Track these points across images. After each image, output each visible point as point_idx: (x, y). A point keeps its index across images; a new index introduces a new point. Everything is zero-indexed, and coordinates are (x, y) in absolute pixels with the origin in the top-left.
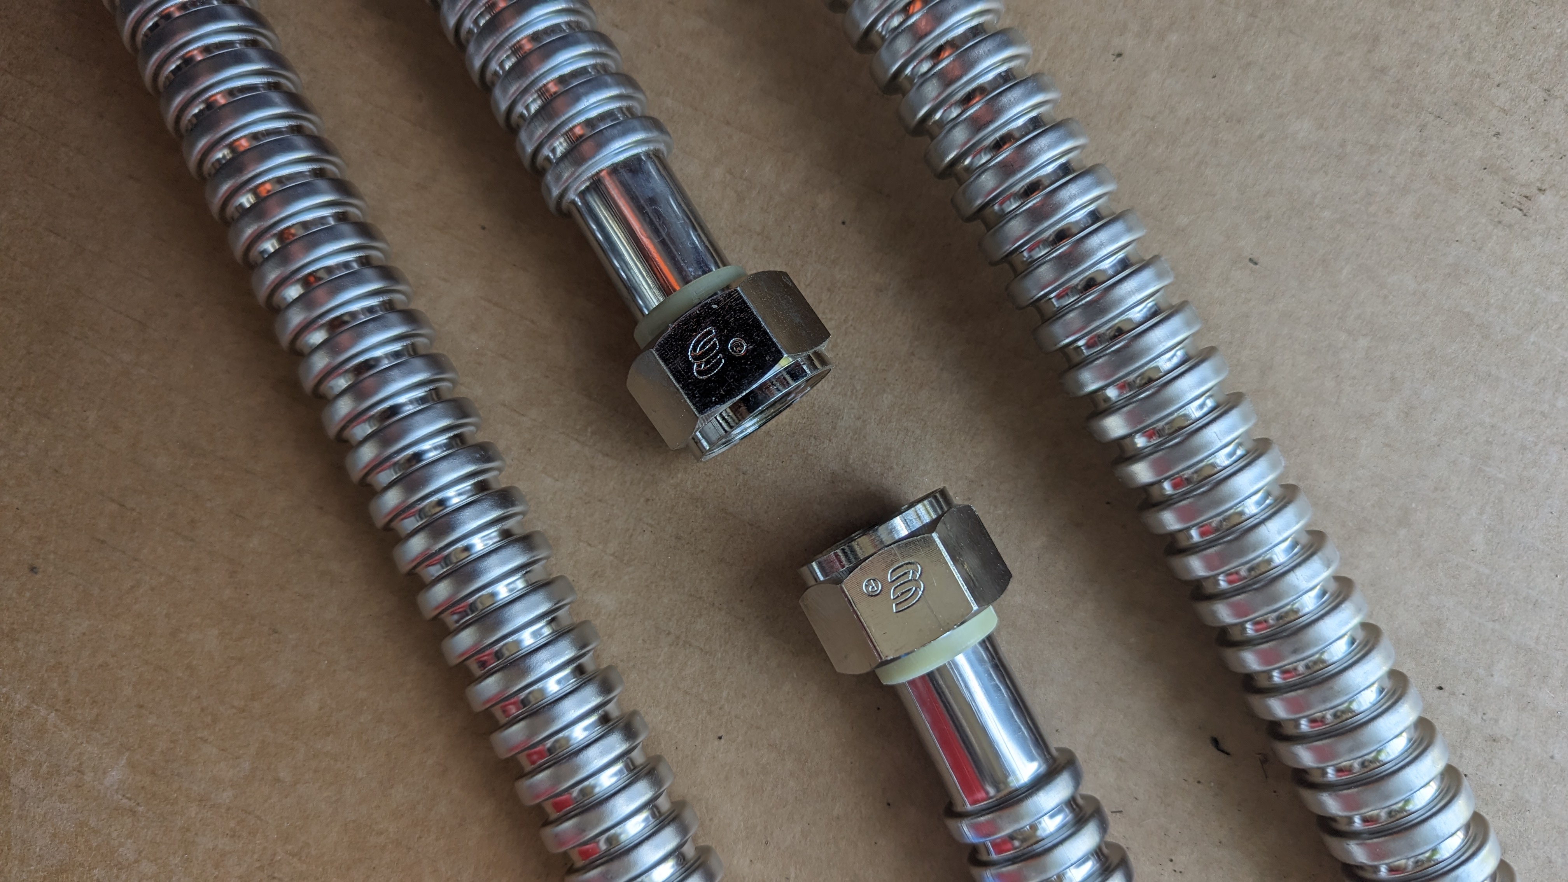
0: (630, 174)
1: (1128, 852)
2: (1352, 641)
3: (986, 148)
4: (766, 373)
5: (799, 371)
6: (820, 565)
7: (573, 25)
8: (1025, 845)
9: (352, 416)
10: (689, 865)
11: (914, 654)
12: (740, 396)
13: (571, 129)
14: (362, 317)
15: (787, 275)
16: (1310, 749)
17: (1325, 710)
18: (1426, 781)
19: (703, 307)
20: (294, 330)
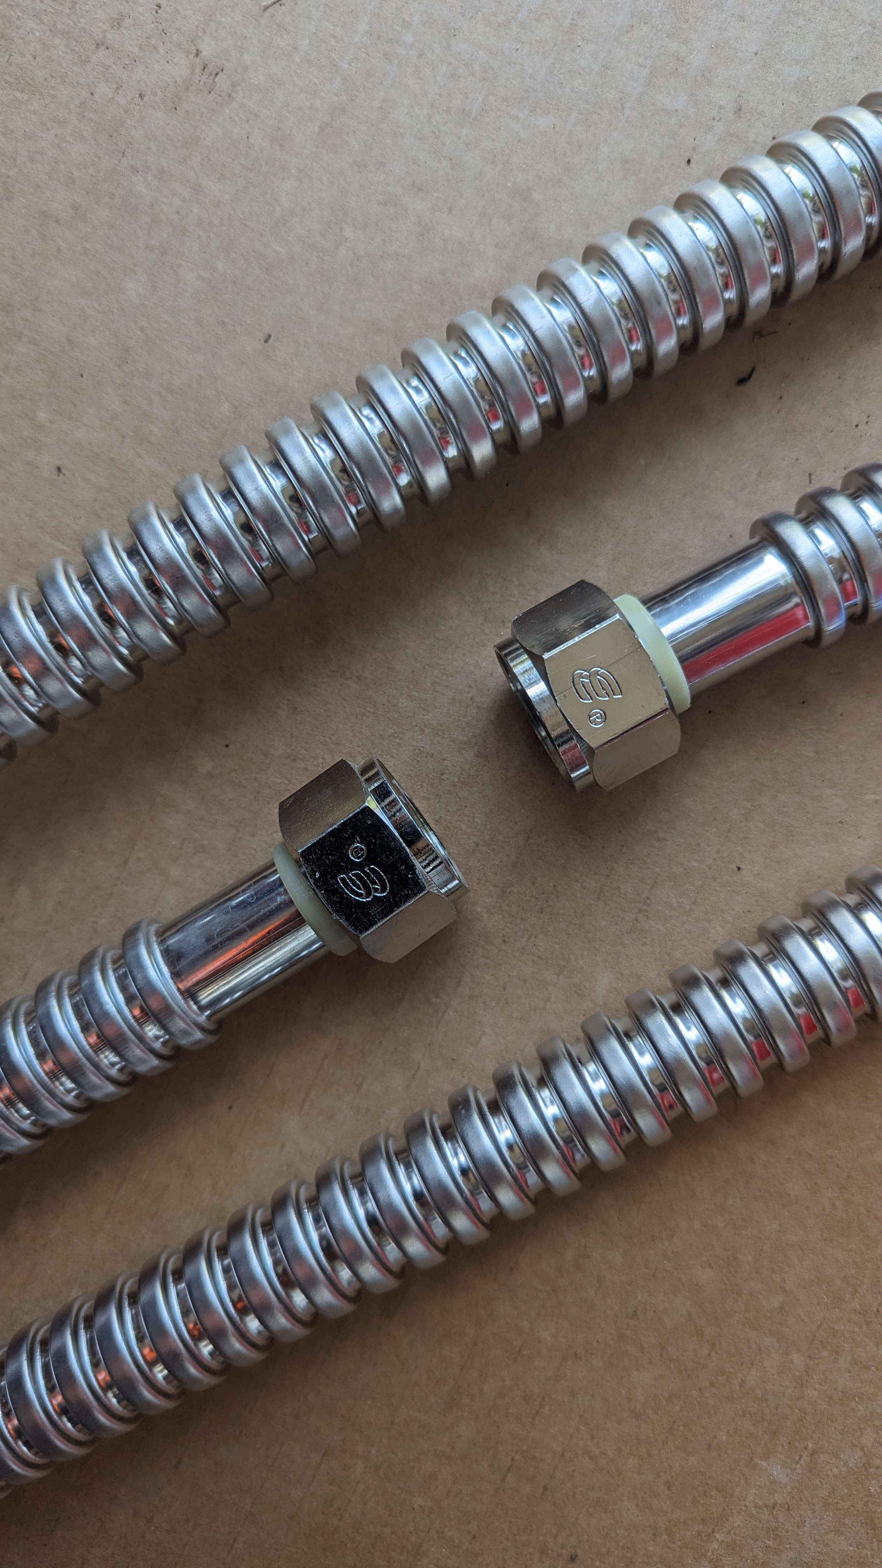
0: (182, 960)
1: (850, 469)
2: (648, 246)
3: (158, 603)
4: (384, 823)
5: (382, 791)
6: (574, 770)
7: (29, 1019)
8: (848, 568)
9: (424, 1238)
10: (866, 899)
11: (662, 677)
12: (406, 848)
13: (137, 1020)
14: (324, 1229)
15: (283, 802)
16: (753, 291)
17: (716, 274)
18: (785, 177)
19: (318, 887)
20: (338, 1299)
